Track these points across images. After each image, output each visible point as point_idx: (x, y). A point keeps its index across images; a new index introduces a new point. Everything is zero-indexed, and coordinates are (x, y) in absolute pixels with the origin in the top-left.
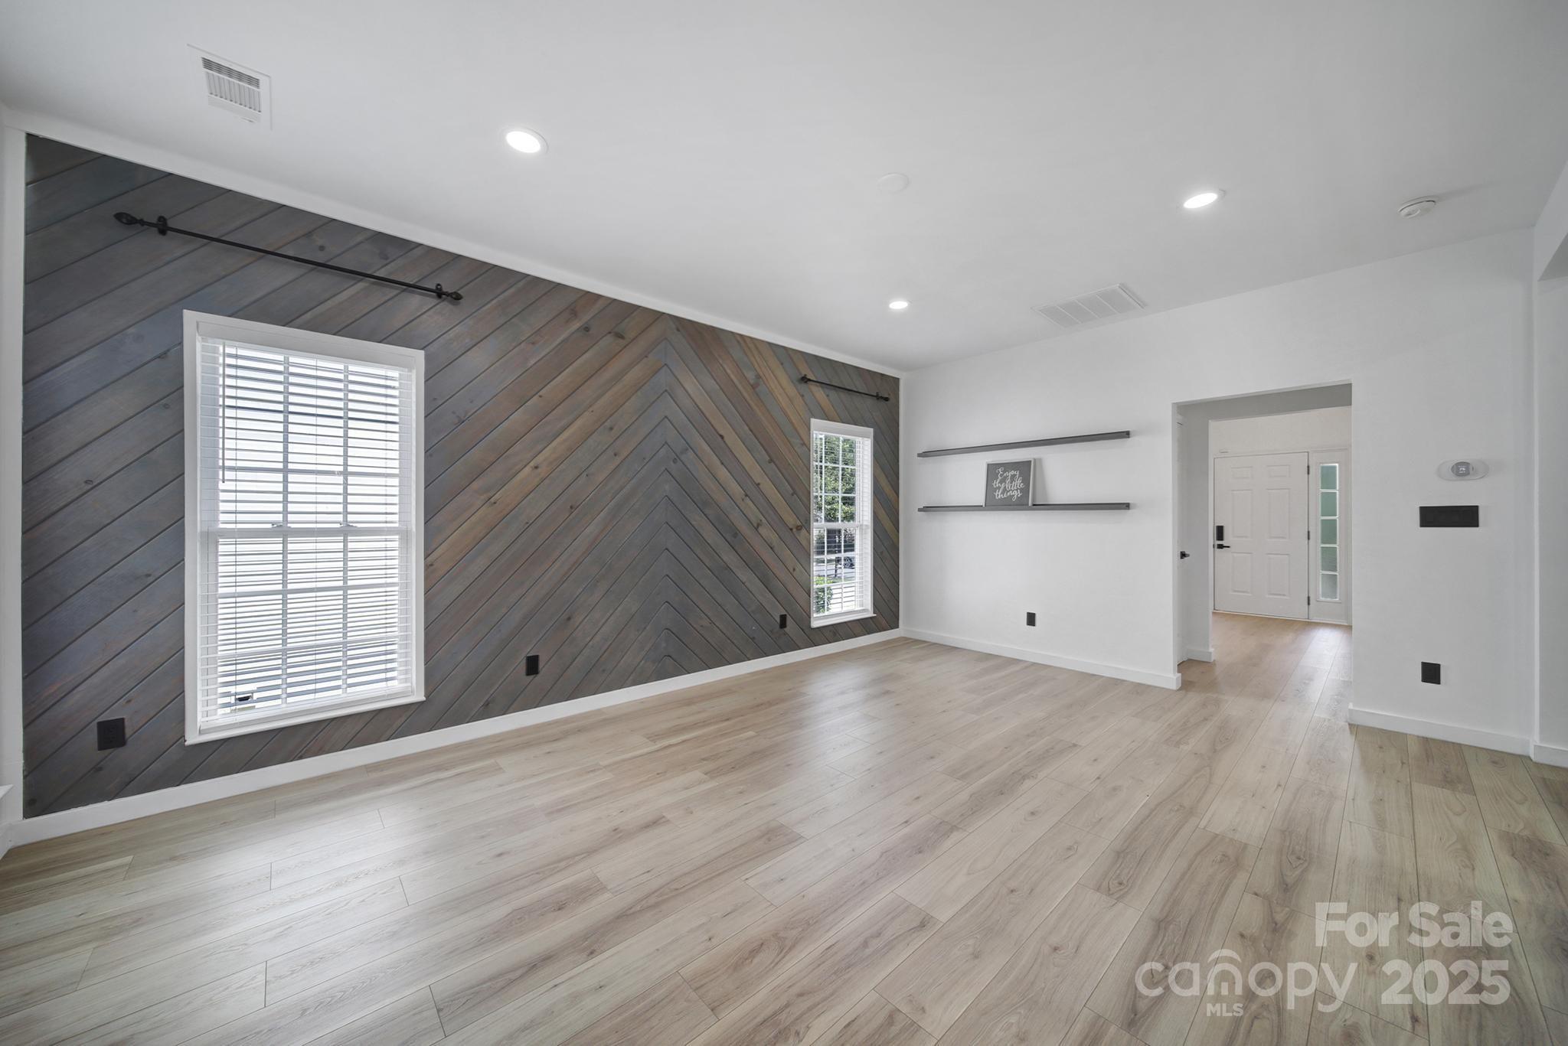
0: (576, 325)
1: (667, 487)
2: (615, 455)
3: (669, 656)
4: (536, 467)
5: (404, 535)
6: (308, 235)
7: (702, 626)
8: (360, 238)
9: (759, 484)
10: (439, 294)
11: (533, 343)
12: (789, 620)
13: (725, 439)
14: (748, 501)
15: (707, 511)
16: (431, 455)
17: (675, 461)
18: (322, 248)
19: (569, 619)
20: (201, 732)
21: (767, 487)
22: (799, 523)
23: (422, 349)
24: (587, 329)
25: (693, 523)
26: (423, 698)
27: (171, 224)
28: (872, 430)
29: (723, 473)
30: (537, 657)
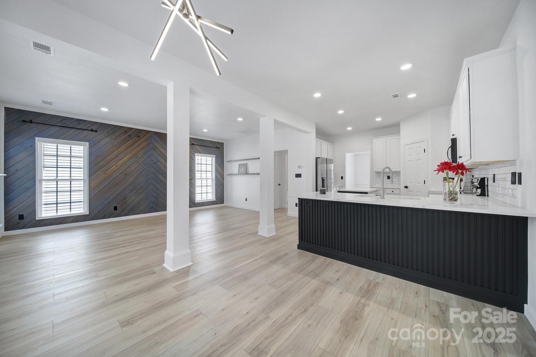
0: (127, 135)
1: (152, 170)
2: (138, 163)
3: (153, 208)
4: (117, 166)
5: (84, 180)
6: (62, 121)
7: (162, 201)
8: (73, 120)
10: (92, 130)
11: (115, 139)
16: (90, 164)
17: (154, 164)
18: (65, 123)
19: (125, 199)
20: (39, 218)
23: (88, 142)
24: (130, 136)
25: (160, 178)
26: (88, 214)
27: (33, 121)
28: (215, 156)
30: (117, 207)
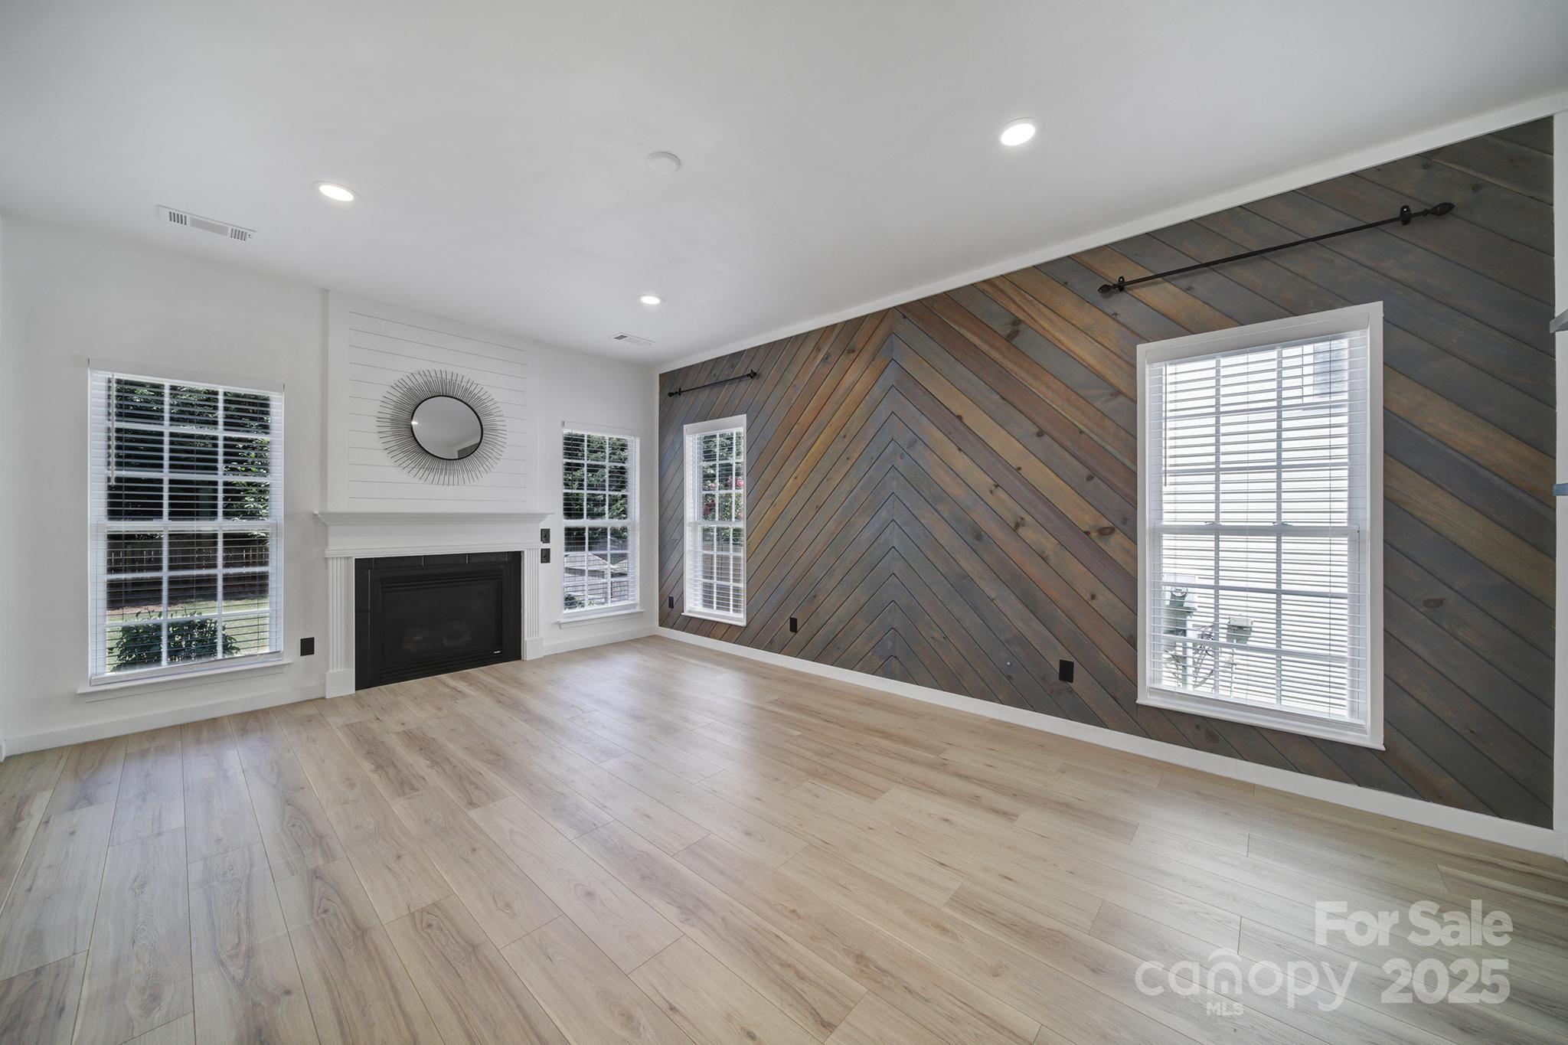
3: (895, 657)
7: (933, 638)
9: (1020, 468)
12: (1078, 671)
13: (965, 421)
14: (1001, 493)
15: (939, 507)
21: (1037, 472)
22: (1105, 523)
25: (923, 521)
29: (961, 462)
